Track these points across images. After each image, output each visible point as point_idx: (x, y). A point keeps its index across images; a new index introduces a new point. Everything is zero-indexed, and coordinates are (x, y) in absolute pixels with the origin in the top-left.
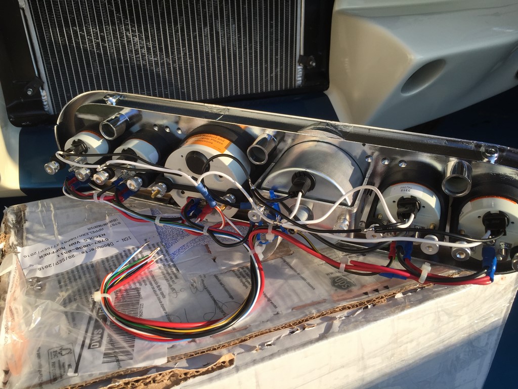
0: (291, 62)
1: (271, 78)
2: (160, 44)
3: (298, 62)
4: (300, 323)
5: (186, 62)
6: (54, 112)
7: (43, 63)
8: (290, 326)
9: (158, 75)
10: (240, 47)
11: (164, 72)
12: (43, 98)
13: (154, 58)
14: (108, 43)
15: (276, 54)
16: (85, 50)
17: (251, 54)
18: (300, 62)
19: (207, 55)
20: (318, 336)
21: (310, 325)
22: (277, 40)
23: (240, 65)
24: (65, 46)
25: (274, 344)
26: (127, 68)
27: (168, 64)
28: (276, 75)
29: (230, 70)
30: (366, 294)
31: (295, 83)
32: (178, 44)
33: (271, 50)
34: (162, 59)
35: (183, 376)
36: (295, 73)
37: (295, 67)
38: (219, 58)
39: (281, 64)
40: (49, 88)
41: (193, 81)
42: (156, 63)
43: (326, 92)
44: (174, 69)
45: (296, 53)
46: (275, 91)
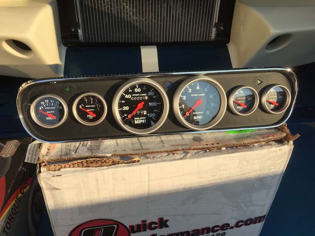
0: (210, 26)
1: (198, 34)
2: (139, 10)
3: (214, 26)
4: (172, 151)
5: (152, 21)
6: (84, 41)
7: (81, 15)
8: (168, 152)
9: (137, 27)
10: (182, 16)
11: (140, 26)
12: (79, 33)
13: (136, 17)
14: (113, 8)
15: (202, 21)
16: (102, 11)
17: (187, 19)
18: (215, 27)
19: (164, 18)
20: (179, 158)
21: (177, 153)
22: (203, 13)
23: (181, 25)
24: (92, 8)
25: (159, 158)
26: (121, 21)
27: (143, 22)
28: (201, 33)
29: (175, 28)
30: (207, 145)
31: (211, 38)
32: (149, 11)
33: (199, 19)
34: (139, 18)
35: (117, 162)
36: (211, 32)
37: (212, 29)
38: (170, 20)
39: (204, 27)
40: (82, 29)
41: (155, 32)
42: (137, 20)
43: (227, 45)
44: (146, 24)
45: (213, 21)
46: (199, 41)
